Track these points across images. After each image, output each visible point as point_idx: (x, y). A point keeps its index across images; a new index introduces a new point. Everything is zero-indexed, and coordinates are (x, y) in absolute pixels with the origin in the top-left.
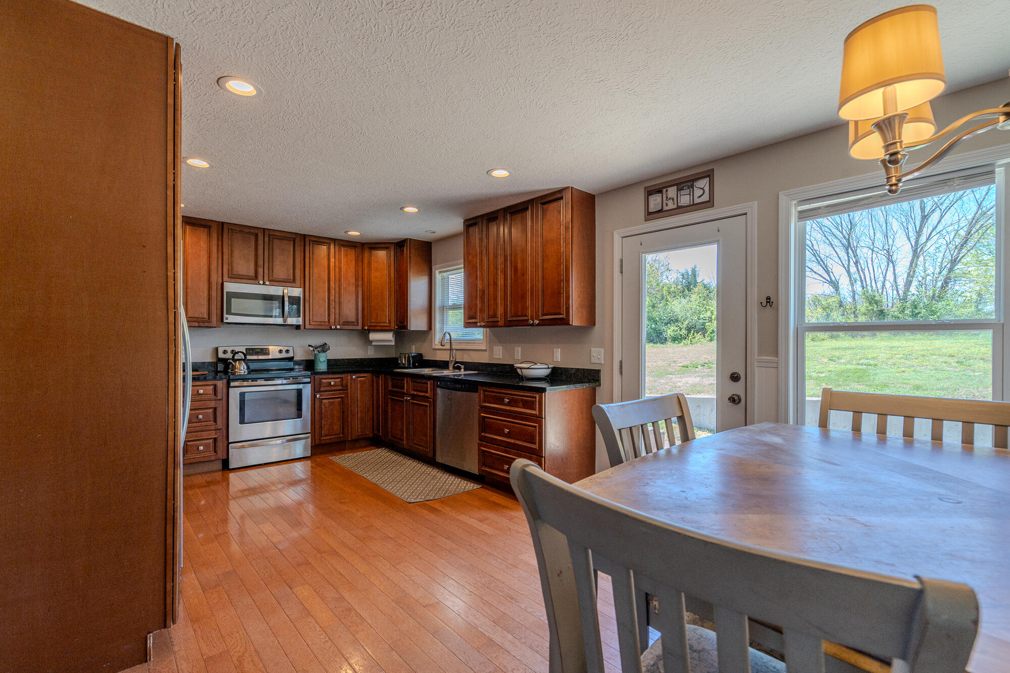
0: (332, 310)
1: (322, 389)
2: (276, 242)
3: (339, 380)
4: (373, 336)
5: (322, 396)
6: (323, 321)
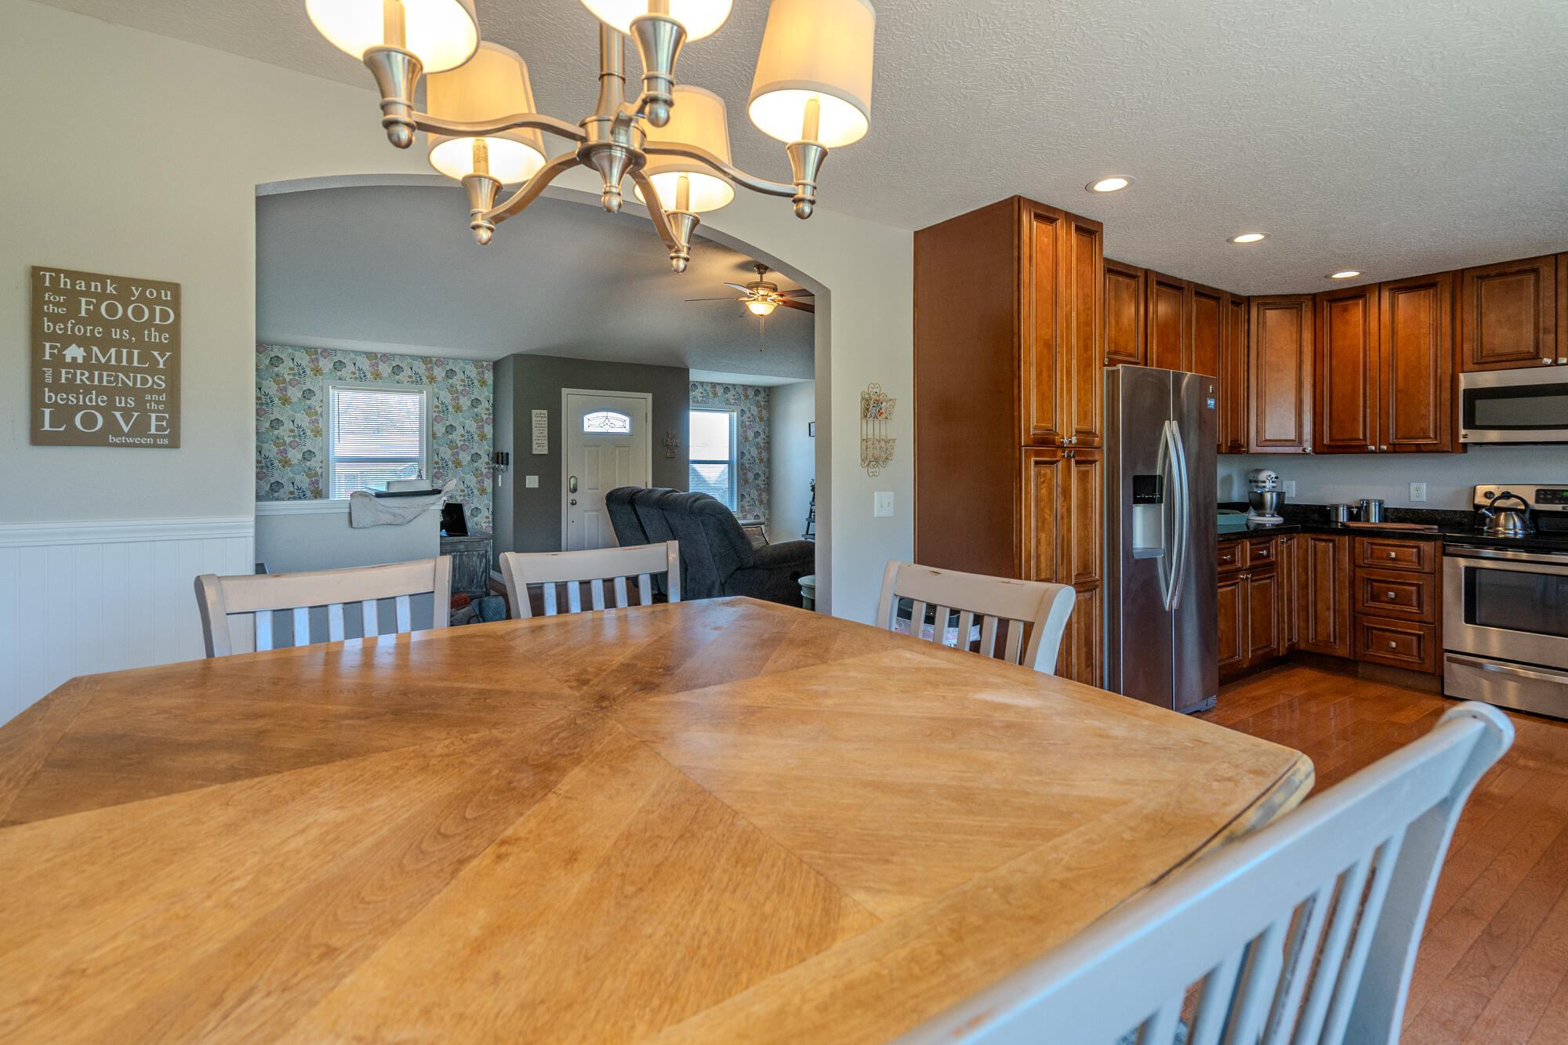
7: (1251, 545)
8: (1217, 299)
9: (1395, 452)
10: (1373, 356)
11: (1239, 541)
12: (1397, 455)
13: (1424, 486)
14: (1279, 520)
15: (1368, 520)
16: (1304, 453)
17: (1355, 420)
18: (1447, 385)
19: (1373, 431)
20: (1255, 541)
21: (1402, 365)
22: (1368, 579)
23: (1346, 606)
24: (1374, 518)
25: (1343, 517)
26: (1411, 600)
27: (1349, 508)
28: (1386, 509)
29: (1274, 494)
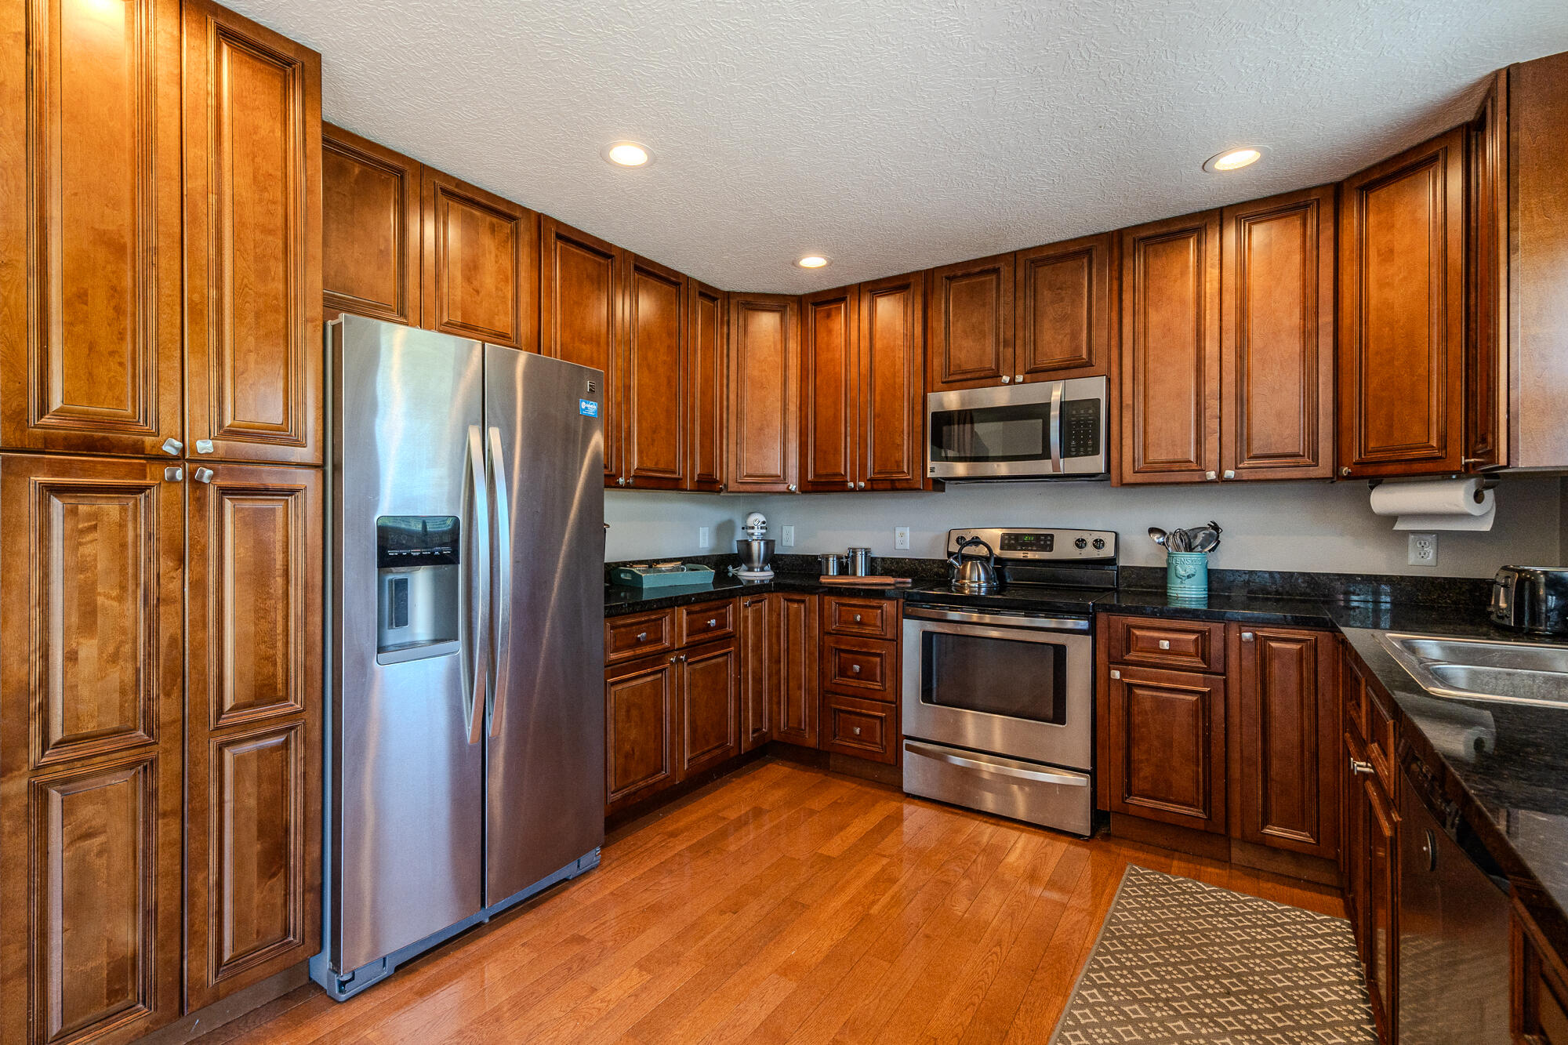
0: (1212, 424)
1: (1132, 656)
2: (1044, 272)
3: (1193, 637)
4: (1385, 500)
5: (1131, 676)
6: (1179, 457)
7: (688, 614)
8: (677, 284)
9: (873, 490)
10: (854, 371)
11: (668, 610)
12: (875, 494)
13: (907, 532)
14: (767, 574)
15: (854, 574)
16: (790, 492)
17: (837, 451)
18: (919, 408)
19: (853, 464)
20: (697, 608)
21: (879, 382)
22: (836, 649)
23: (815, 684)
24: (861, 571)
25: (833, 569)
26: (875, 674)
27: (839, 558)
28: (873, 560)
29: (762, 543)
